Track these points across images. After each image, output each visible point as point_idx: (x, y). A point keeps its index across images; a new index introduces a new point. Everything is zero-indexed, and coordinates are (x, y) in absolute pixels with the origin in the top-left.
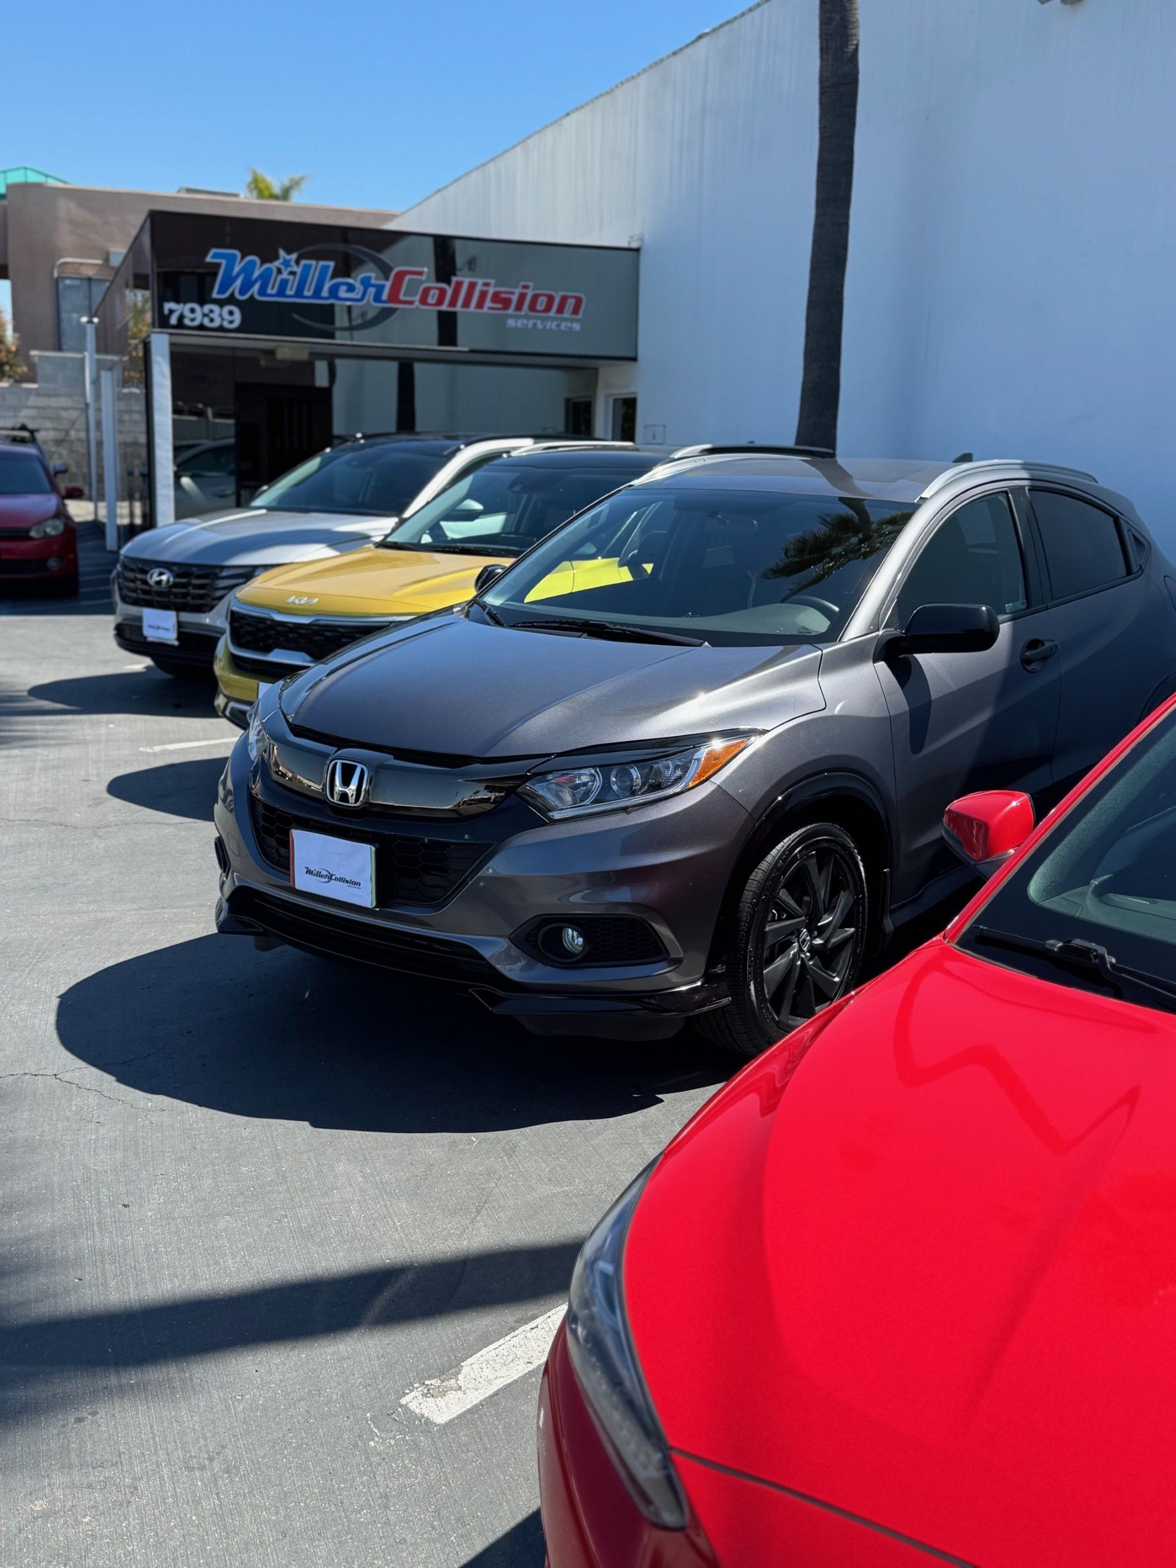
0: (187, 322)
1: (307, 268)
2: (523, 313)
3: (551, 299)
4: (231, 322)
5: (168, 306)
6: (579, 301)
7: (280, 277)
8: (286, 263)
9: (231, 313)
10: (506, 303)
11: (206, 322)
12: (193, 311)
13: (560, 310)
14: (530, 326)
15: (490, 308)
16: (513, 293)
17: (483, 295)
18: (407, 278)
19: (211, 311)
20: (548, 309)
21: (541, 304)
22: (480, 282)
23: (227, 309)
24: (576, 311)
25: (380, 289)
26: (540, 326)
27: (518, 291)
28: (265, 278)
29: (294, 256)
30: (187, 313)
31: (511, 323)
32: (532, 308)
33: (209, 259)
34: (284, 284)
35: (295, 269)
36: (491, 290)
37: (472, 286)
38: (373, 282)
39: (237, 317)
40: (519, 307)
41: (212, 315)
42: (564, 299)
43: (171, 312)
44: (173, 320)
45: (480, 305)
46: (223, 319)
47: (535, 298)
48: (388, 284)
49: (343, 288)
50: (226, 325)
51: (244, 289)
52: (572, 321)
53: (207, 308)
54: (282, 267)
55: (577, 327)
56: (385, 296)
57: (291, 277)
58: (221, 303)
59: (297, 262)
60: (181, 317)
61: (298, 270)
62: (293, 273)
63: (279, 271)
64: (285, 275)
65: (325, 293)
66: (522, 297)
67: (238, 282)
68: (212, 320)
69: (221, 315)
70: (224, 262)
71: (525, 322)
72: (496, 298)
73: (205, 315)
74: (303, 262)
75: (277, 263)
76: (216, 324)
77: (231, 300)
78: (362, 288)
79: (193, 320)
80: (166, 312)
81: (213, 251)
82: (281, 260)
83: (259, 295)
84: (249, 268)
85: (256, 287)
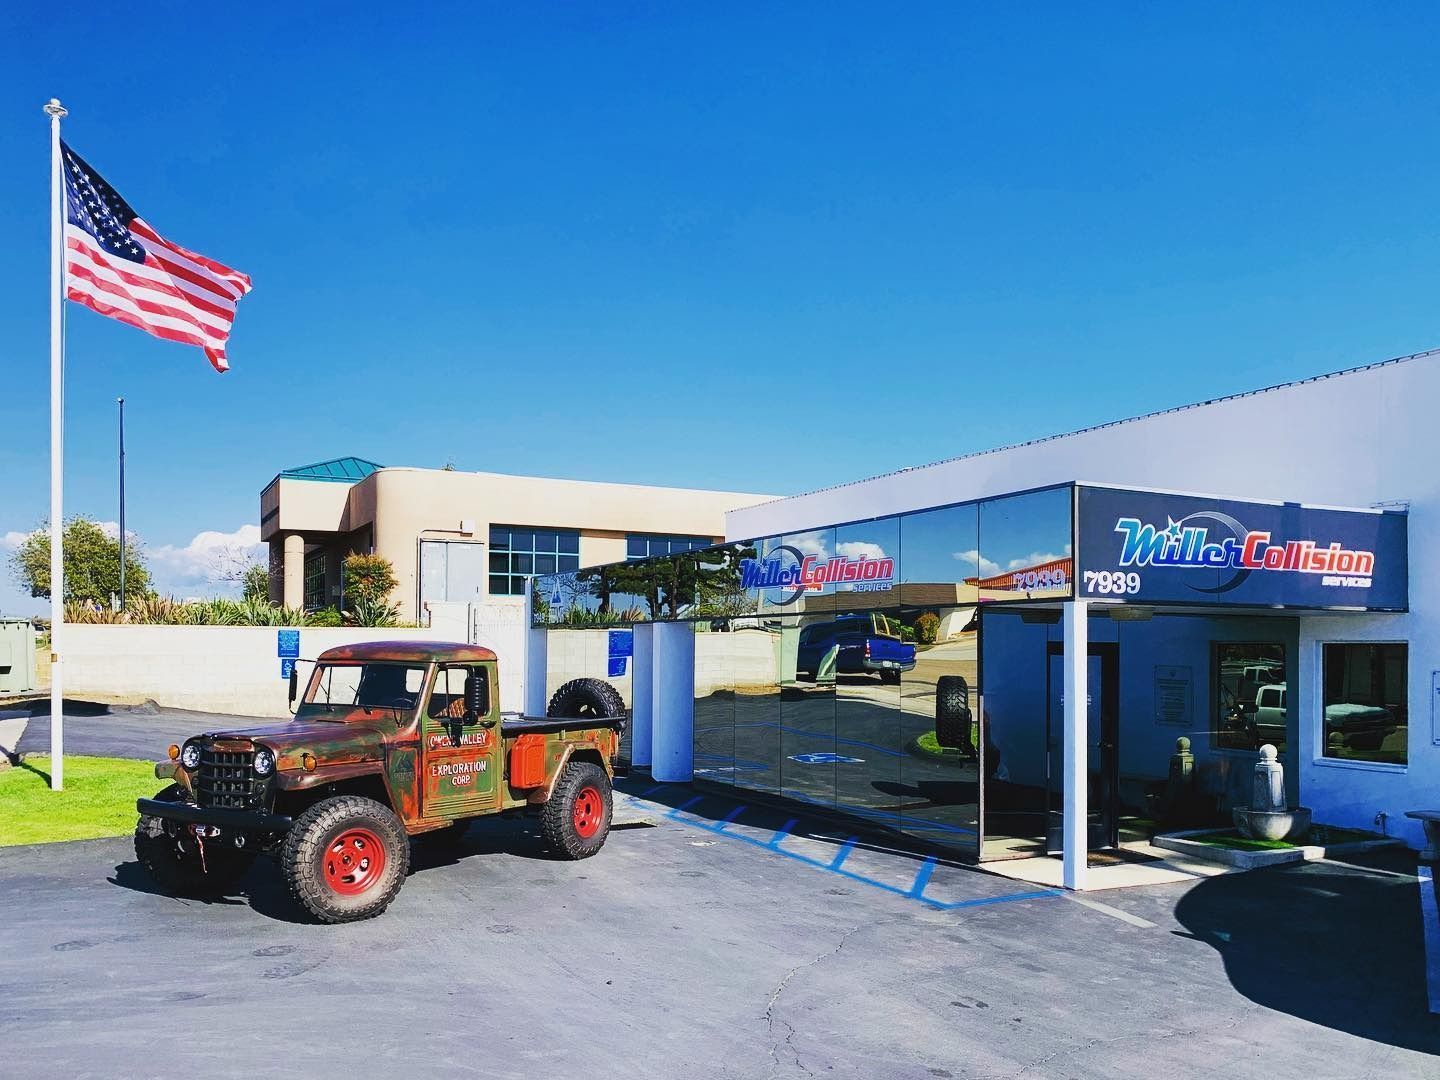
0: (1101, 589)
1: (1188, 534)
2: (1334, 572)
3: (1351, 557)
4: (1133, 588)
5: (1087, 574)
6: (1369, 558)
7: (1169, 544)
8: (1173, 531)
9: (1133, 579)
10: (1321, 563)
11: (1115, 589)
12: (1105, 579)
13: (1358, 568)
14: (1338, 581)
15: (1311, 568)
16: (1326, 554)
17: (1306, 556)
18: (1257, 542)
19: (1119, 579)
20: (1349, 568)
21: (1343, 563)
22: (1304, 544)
23: (1130, 575)
24: (1367, 569)
25: (1239, 551)
27: (1329, 552)
29: (1179, 524)
30: (1101, 582)
32: (1338, 566)
33: (1117, 529)
34: (1172, 550)
35: (1179, 535)
36: (1311, 552)
37: (1299, 548)
38: (1234, 545)
39: (1138, 583)
40: (1330, 567)
41: (1119, 582)
42: (1360, 558)
43: (1089, 579)
44: (1091, 589)
45: (1304, 565)
46: (1127, 586)
47: (1340, 557)
48: (1244, 547)
49: (1213, 552)
50: (1129, 591)
51: (1142, 557)
52: (1365, 578)
53: (1115, 576)
54: (1171, 534)
56: (1241, 560)
57: (1177, 544)
58: (1126, 570)
59: (1181, 530)
60: (1097, 585)
61: (1181, 536)
62: (1177, 540)
63: (1169, 539)
64: (1172, 542)
66: (1332, 557)
67: (1139, 550)
68: (1119, 587)
69: (1125, 582)
70: (1128, 531)
72: (1315, 558)
73: (1114, 583)
74: (1185, 529)
75: (1167, 531)
76: (1123, 590)
77: (1133, 568)
78: (1226, 552)
79: (1105, 587)
80: (1085, 581)
81: (1121, 520)
82: (1169, 528)
83: (1154, 562)
84: (1147, 535)
85: (1152, 554)
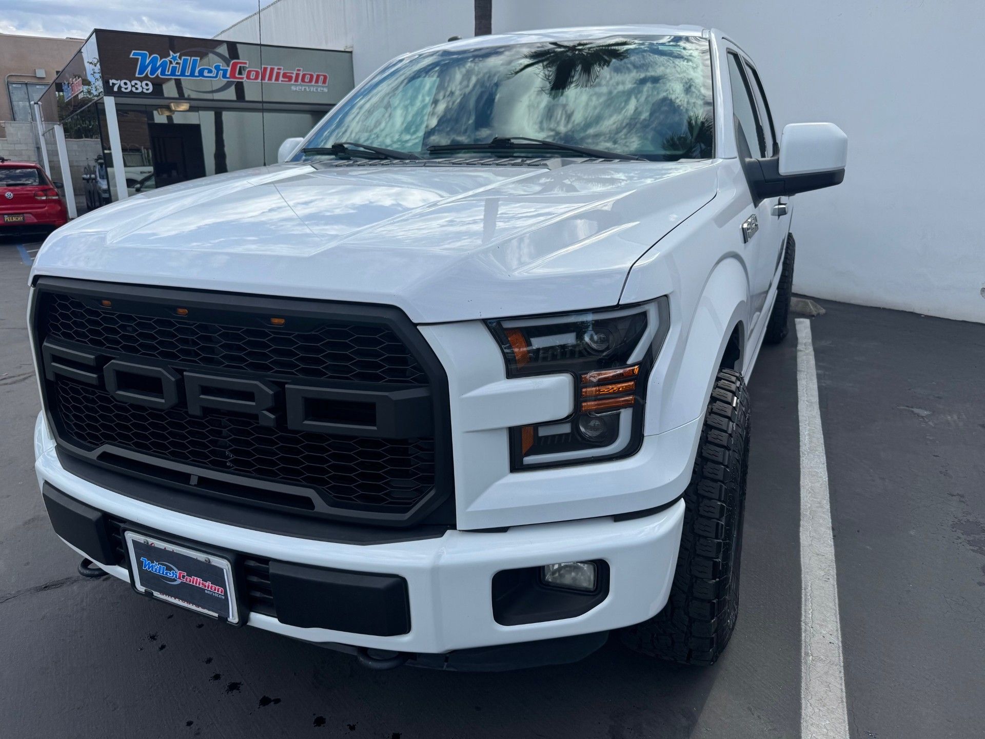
0: (123, 90)
1: (186, 61)
2: (299, 83)
3: (312, 76)
4: (147, 90)
5: (111, 82)
6: (325, 77)
7: (171, 65)
8: (174, 58)
9: (147, 85)
10: (290, 78)
11: (134, 89)
12: (125, 84)
13: (317, 82)
14: (303, 90)
15: (282, 81)
16: (292, 73)
17: (278, 74)
18: (239, 65)
19: (136, 84)
20: (311, 81)
21: (307, 79)
22: (276, 68)
23: (144, 83)
24: (324, 82)
25: (225, 72)
26: (308, 90)
27: (295, 72)
28: (163, 65)
29: (178, 54)
30: (122, 85)
31: (293, 88)
32: (303, 80)
33: (131, 56)
34: (174, 69)
35: (179, 61)
36: (282, 72)
37: (272, 70)
38: (221, 68)
39: (151, 87)
40: (296, 80)
41: (136, 86)
42: (318, 76)
43: (114, 84)
44: (116, 89)
45: (277, 79)
46: (143, 88)
47: (304, 76)
48: (229, 69)
49: (206, 71)
50: (145, 91)
51: (152, 72)
52: (323, 87)
53: (133, 82)
54: (173, 60)
55: (326, 90)
56: (228, 75)
57: (178, 66)
58: (141, 80)
59: (180, 58)
60: (120, 87)
62: (177, 63)
63: (171, 63)
64: (174, 65)
65: (197, 74)
66: (297, 75)
67: (149, 68)
68: (137, 89)
69: (141, 86)
70: (140, 57)
71: (300, 88)
72: (285, 75)
73: (132, 86)
74: (183, 58)
75: (169, 58)
76: (140, 90)
77: (147, 78)
78: (216, 71)
79: (126, 89)
80: (111, 85)
81: (133, 51)
82: (171, 57)
83: (161, 75)
84: (154, 61)
85: (159, 71)
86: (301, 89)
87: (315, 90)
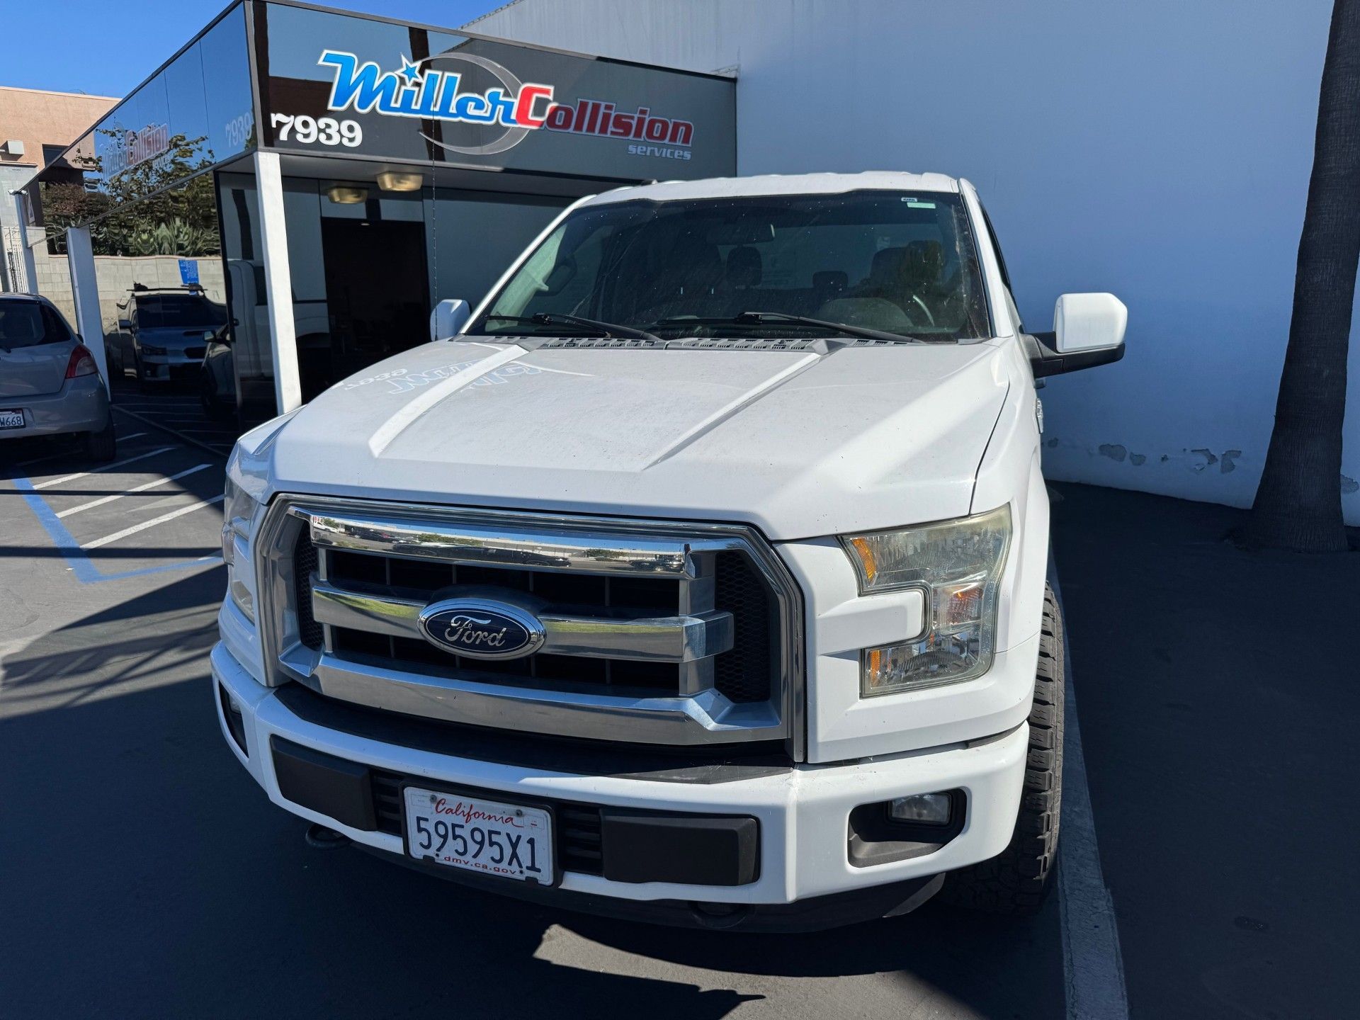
0: (300, 138)
1: (432, 79)
2: (642, 139)
3: (665, 125)
4: (351, 140)
5: (275, 118)
6: (688, 128)
7: (403, 88)
8: (411, 73)
9: (351, 129)
10: (627, 128)
11: (323, 138)
12: (305, 124)
13: (673, 138)
14: (648, 153)
15: (613, 133)
16: (632, 118)
17: (606, 117)
18: (535, 96)
19: (328, 126)
20: (663, 136)
21: (658, 132)
22: (603, 104)
23: (346, 124)
24: (686, 140)
25: (508, 107)
26: (657, 153)
27: (636, 116)
28: (387, 87)
29: (418, 64)
30: (299, 127)
31: (632, 149)
32: (649, 133)
33: (321, 62)
34: (408, 96)
35: (420, 80)
36: (614, 115)
37: (596, 108)
38: (501, 98)
39: (358, 134)
40: (638, 134)
41: (328, 131)
42: (676, 126)
43: (280, 124)
44: (283, 136)
45: (604, 129)
46: (342, 136)
47: (652, 123)
48: (516, 102)
49: (472, 104)
50: (345, 142)
51: (366, 99)
52: (683, 149)
53: (322, 122)
54: (406, 77)
55: (688, 155)
56: (513, 116)
57: (416, 89)
58: (340, 117)
59: (422, 72)
60: (293, 131)
61: (423, 81)
62: (418, 84)
63: (403, 81)
64: (409, 86)
65: (453, 110)
66: (641, 121)
67: (358, 91)
68: (329, 137)
69: (339, 131)
70: (339, 66)
71: (644, 148)
72: (618, 122)
73: (320, 131)
74: (427, 72)
75: (399, 72)
76: (335, 141)
77: (350, 114)
78: (490, 105)
79: (306, 136)
80: (274, 125)
81: (326, 52)
82: (404, 69)
83: (381, 108)
84: (368, 75)
85: (378, 99)
86: (646, 152)
87: (668, 155)
